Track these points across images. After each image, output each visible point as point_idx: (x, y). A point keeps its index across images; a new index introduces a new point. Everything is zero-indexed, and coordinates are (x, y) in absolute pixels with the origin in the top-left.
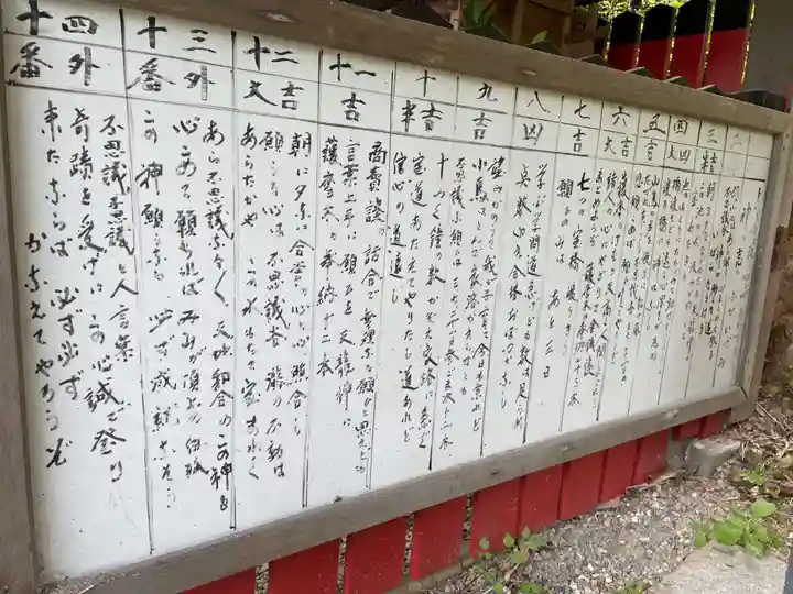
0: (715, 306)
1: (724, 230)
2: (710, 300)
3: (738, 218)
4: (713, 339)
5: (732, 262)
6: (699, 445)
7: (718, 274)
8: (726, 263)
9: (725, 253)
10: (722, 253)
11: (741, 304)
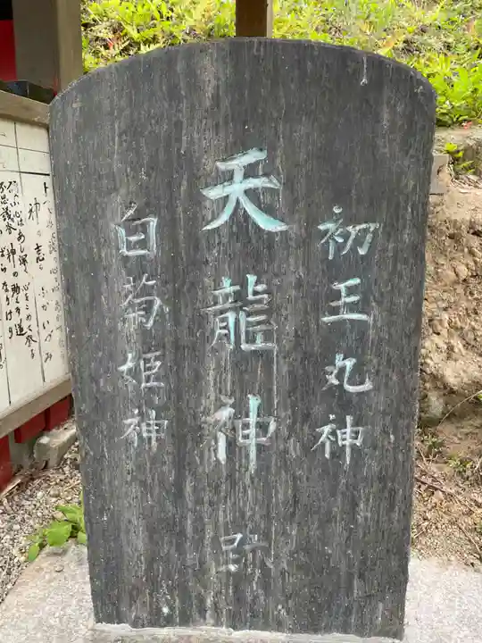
0: (22, 305)
1: (9, 228)
2: (13, 301)
3: (25, 215)
4: (29, 338)
5: (31, 258)
6: (45, 440)
7: (15, 274)
8: (24, 261)
9: (18, 252)
10: (13, 252)
11: (56, 297)
